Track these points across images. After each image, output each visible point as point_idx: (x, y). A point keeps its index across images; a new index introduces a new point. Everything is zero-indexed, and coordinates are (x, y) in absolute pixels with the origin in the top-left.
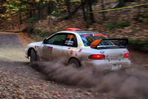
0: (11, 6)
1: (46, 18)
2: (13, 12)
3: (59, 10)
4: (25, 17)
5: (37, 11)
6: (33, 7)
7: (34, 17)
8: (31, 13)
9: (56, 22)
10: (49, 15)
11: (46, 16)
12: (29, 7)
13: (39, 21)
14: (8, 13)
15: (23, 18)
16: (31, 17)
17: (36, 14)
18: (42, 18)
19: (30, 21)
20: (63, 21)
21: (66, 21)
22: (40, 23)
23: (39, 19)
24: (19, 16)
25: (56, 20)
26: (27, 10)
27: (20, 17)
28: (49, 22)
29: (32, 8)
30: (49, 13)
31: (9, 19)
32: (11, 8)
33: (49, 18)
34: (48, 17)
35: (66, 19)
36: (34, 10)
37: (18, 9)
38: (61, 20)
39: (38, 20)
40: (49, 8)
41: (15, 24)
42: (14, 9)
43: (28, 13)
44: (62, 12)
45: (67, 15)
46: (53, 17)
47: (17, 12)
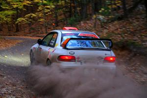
0: (45, 2)
1: (91, 18)
2: (46, 11)
3: (110, 7)
4: (63, 16)
5: (78, 9)
6: (74, 3)
7: (75, 16)
8: (70, 12)
9: (106, 23)
10: (95, 14)
11: (91, 15)
12: (68, 3)
13: (82, 22)
14: (40, 11)
15: (59, 18)
16: (70, 16)
17: (77, 13)
18: (86, 18)
19: (69, 21)
20: (116, 22)
21: (120, 22)
22: (83, 25)
23: (81, 19)
24: (54, 15)
25: (105, 21)
26: (66, 7)
27: (56, 17)
28: (95, 24)
29: (72, 4)
30: (96, 10)
31: (41, 20)
32: (45, 5)
33: (95, 19)
34: (94, 16)
35: (119, 19)
36: (74, 7)
37: (53, 6)
38: (113, 21)
39: (80, 21)
40: (96, 4)
41: (49, 26)
42: (48, 7)
43: (66, 12)
44: (115, 9)
45: (121, 13)
46: (101, 17)
47: (51, 11)
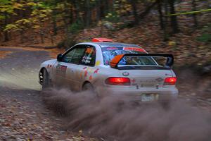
0: (40, 5)
1: (96, 25)
2: (42, 16)
3: (117, 11)
4: (62, 23)
5: (81, 14)
6: (75, 6)
7: (77, 22)
8: (71, 17)
9: (113, 31)
10: (101, 20)
11: (96, 21)
12: (68, 6)
13: (85, 30)
14: (34, 16)
15: (58, 25)
16: (71, 22)
17: (80, 19)
18: (90, 24)
19: (70, 29)
20: (125, 30)
21: (130, 29)
22: (86, 32)
23: (85, 26)
25: (113, 28)
26: (66, 11)
27: (54, 23)
28: (101, 32)
29: (73, 8)
30: (102, 16)
31: (36, 27)
32: (40, 8)
33: (102, 25)
34: (100, 23)
35: (130, 26)
36: (76, 12)
37: (50, 11)
38: (122, 28)
39: (83, 29)
40: (102, 8)
41: (46, 35)
42: (44, 11)
43: (66, 17)
44: (124, 15)
45: (131, 19)
46: (108, 24)
47: (48, 16)
